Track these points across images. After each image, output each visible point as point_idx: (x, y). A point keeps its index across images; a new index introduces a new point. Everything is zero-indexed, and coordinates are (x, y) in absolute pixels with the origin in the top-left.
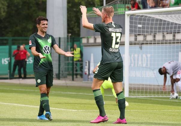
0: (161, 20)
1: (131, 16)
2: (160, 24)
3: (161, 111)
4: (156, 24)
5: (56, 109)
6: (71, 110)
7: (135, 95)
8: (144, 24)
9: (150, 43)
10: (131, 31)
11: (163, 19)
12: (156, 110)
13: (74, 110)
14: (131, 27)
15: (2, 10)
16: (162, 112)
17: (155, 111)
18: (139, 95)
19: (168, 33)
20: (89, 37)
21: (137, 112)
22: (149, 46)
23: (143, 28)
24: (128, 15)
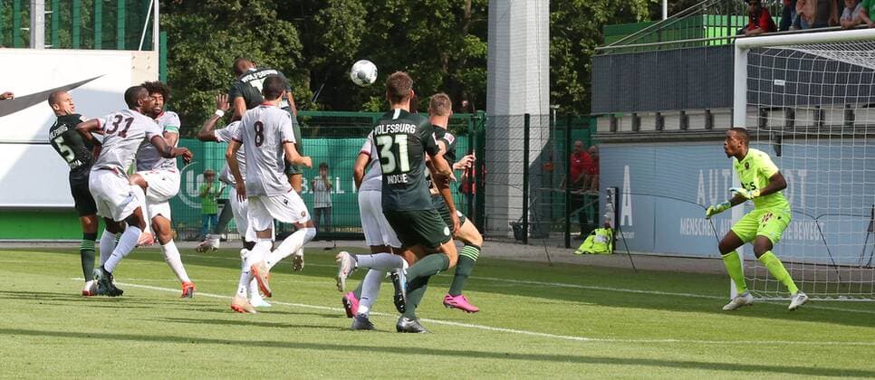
0: (844, 66)
1: (753, 54)
2: (842, 78)
3: (849, 343)
4: (830, 78)
5: (526, 332)
6: (570, 338)
7: (764, 295)
8: (791, 76)
9: (810, 137)
10: (751, 98)
11: (852, 61)
12: (832, 340)
13: (581, 339)
14: (751, 84)
15: (351, 29)
16: (852, 348)
17: (830, 343)
18: (774, 295)
19: (866, 106)
20: (617, 114)
21: (773, 345)
22: (806, 144)
23: (790, 88)
24: (743, 49)
